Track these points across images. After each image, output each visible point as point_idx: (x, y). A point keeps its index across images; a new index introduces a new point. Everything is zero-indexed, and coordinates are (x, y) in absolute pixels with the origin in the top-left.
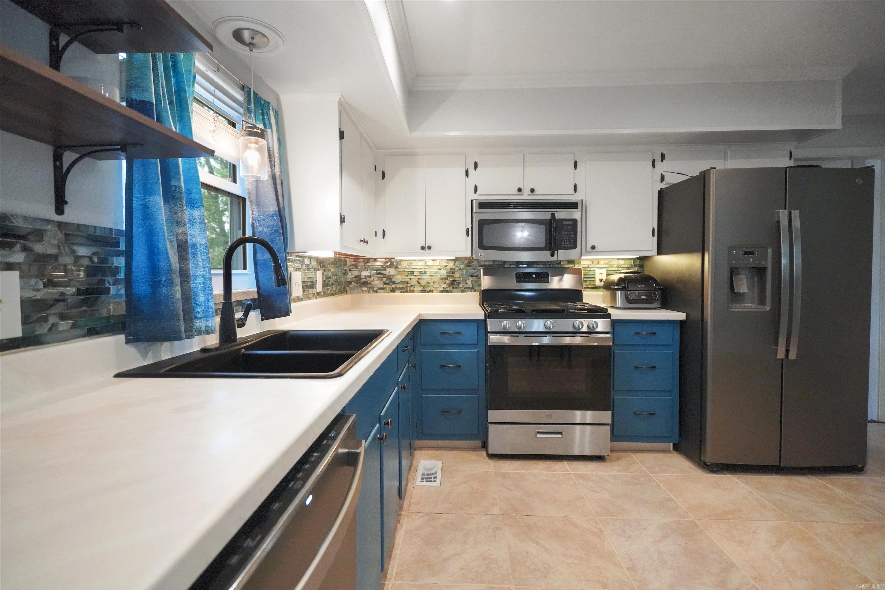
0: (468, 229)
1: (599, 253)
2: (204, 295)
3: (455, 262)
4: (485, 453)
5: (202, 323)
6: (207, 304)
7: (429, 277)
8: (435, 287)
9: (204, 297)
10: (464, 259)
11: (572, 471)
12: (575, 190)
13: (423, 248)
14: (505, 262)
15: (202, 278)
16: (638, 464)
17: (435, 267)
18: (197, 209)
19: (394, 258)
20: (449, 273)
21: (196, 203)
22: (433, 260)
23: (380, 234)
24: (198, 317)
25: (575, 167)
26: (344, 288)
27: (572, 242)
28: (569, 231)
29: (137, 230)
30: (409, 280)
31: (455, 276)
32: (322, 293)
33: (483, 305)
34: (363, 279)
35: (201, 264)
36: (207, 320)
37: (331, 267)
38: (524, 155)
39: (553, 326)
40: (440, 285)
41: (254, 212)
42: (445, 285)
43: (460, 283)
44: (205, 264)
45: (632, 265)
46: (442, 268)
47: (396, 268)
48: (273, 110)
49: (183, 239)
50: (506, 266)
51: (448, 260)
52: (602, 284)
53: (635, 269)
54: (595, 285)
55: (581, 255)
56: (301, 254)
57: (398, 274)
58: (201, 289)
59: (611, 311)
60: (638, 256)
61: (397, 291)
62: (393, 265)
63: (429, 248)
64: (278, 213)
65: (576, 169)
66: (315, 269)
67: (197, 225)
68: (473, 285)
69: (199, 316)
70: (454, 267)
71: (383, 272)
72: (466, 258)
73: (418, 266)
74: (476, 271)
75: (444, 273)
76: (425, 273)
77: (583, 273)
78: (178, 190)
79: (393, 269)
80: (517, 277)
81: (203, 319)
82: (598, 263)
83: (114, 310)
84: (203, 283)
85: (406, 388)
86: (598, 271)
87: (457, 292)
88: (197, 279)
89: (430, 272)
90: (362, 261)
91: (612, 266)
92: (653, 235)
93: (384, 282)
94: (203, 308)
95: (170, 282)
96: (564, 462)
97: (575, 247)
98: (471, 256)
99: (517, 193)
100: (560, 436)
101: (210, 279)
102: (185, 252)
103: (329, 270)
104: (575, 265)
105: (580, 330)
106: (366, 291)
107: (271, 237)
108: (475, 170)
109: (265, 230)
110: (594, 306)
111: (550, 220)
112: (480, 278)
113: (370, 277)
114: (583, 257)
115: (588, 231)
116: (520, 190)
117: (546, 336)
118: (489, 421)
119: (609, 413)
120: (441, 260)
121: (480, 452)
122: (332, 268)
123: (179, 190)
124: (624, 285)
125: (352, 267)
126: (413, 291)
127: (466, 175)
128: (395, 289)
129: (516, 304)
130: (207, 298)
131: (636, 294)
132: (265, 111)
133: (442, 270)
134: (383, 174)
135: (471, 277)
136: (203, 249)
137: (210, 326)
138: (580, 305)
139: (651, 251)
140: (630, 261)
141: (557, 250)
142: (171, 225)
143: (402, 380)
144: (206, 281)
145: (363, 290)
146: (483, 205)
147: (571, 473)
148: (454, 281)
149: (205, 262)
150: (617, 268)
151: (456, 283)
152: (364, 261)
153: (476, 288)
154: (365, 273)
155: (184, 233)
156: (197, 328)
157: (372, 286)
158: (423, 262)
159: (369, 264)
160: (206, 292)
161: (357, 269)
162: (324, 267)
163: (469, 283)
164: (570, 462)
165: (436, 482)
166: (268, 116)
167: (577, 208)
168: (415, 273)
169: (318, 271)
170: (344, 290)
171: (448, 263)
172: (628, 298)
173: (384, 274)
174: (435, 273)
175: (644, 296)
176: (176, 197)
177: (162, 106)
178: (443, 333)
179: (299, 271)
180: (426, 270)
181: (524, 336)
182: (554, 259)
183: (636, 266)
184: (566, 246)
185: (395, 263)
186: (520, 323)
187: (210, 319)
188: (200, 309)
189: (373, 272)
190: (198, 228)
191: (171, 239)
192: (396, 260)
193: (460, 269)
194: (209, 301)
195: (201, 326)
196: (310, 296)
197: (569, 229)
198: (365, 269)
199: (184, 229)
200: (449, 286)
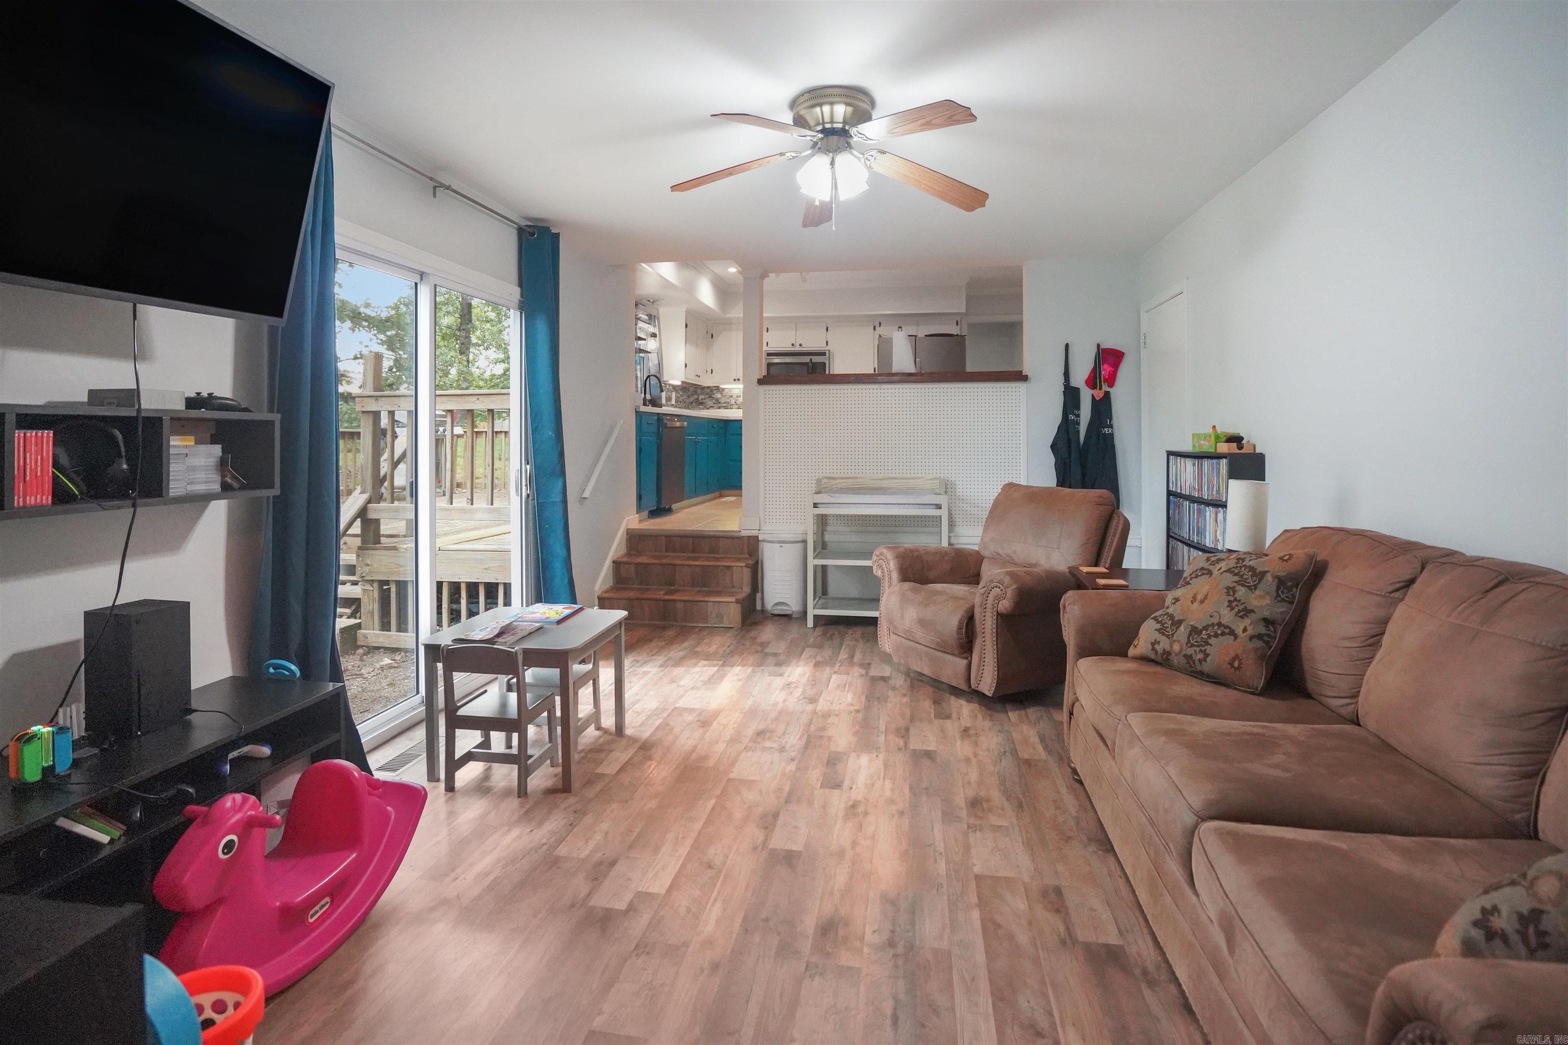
12: (827, 344)
19: (719, 387)
23: (710, 370)
25: (827, 330)
30: (729, 401)
34: (700, 400)
37: (680, 388)
38: (797, 326)
47: (722, 394)
57: (722, 397)
62: (720, 391)
64: (660, 362)
65: (828, 333)
66: (673, 391)
71: (713, 396)
73: (736, 392)
79: (719, 394)
93: (713, 402)
111: (808, 364)
113: (705, 399)
116: (793, 345)
125: (691, 389)
126: (732, 409)
128: (720, 407)
134: (712, 336)
146: (769, 354)
152: (698, 387)
154: (701, 397)
157: (706, 405)
161: (694, 390)
162: (676, 390)
167: (827, 355)
168: (734, 397)
189: (706, 396)
197: (818, 369)
198: (702, 394)
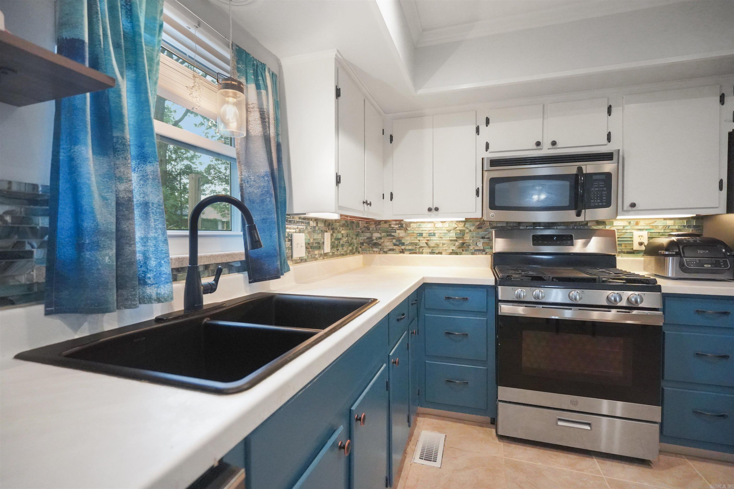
0: (478, 188)
1: (641, 212)
2: (156, 259)
3: (465, 224)
4: (494, 431)
5: (153, 290)
6: (158, 269)
7: (438, 239)
8: (444, 248)
9: (155, 261)
10: (474, 220)
11: (604, 475)
12: (609, 139)
13: (430, 210)
14: (519, 223)
15: (154, 240)
16: (701, 478)
17: (444, 229)
18: (150, 164)
19: (402, 220)
20: (458, 235)
21: (149, 158)
22: (442, 222)
23: (388, 196)
24: (149, 284)
25: (609, 112)
26: (357, 248)
27: (604, 199)
28: (601, 187)
29: (63, 185)
30: (418, 242)
31: (465, 238)
32: (331, 254)
33: (494, 268)
34: (374, 240)
35: (152, 224)
36: (158, 287)
37: (341, 229)
38: (544, 106)
39: (581, 297)
40: (449, 247)
41: (243, 173)
42: (455, 247)
43: (470, 245)
44: (157, 225)
45: (684, 226)
46: (451, 230)
47: (406, 230)
48: (269, 72)
49: (126, 196)
50: (521, 228)
51: (457, 221)
52: (643, 248)
53: (690, 231)
54: (633, 249)
55: (617, 214)
56: (303, 216)
57: (407, 236)
58: (152, 252)
59: (660, 282)
60: (695, 215)
61: (405, 252)
62: (403, 227)
63: (437, 209)
64: (269, 174)
65: (610, 115)
66: (322, 231)
67: (150, 182)
68: (484, 248)
69: (150, 282)
70: (464, 228)
71: (393, 234)
72: (476, 220)
73: (427, 228)
74: (487, 232)
75: (453, 235)
76: (434, 235)
77: (617, 235)
78: (120, 141)
79: (403, 231)
80: (534, 240)
81: (154, 285)
82: (637, 224)
83: (37, 276)
84: (155, 246)
85: (398, 362)
86: (636, 234)
87: (467, 254)
88: (149, 241)
89: (439, 234)
90: (373, 223)
91: (656, 227)
92: (721, 188)
93: (393, 243)
94: (155, 273)
95: (95, 245)
96: (593, 458)
97: (608, 204)
98: (481, 217)
99: (535, 147)
100: (588, 428)
101: (166, 241)
102: (128, 211)
103: (339, 232)
104: (606, 227)
105: (617, 304)
106: (376, 251)
107: (261, 198)
108: (487, 126)
109: (256, 191)
110: (634, 274)
111: (576, 175)
112: (492, 240)
113: (380, 238)
114: (618, 217)
115: (625, 186)
116: (538, 144)
117: (571, 309)
118: (499, 399)
119: (658, 409)
120: (450, 221)
121: (488, 429)
122: (343, 230)
123: (122, 142)
124: (677, 250)
125: (364, 229)
126: (422, 253)
127: (476, 133)
128: (404, 250)
129: (533, 270)
130: (160, 262)
131: (696, 262)
132: (259, 72)
133: (452, 232)
134: (391, 137)
135: (482, 240)
136: (155, 209)
137: (162, 293)
138: (615, 274)
139: (717, 208)
140: (681, 221)
141: (585, 209)
142: (108, 180)
143: (393, 354)
144: (158, 243)
145: (374, 251)
146: (494, 163)
147: (604, 477)
148: (464, 243)
149: (157, 223)
150: (663, 230)
151: (466, 245)
152: (375, 223)
153: (487, 251)
154: (376, 235)
155: (127, 189)
156: (147, 295)
157: (383, 247)
158: (433, 224)
159: (379, 226)
160: (158, 256)
161: (369, 231)
162: (332, 229)
163: (480, 245)
164: (601, 461)
165: (436, 461)
166: (262, 77)
167: (612, 160)
168: (424, 235)
169: (325, 233)
170: (356, 251)
171: (457, 225)
172: (683, 265)
173: (394, 236)
174: (444, 236)
175: (708, 264)
176: (118, 149)
177: (101, 47)
178: (448, 298)
179: (303, 232)
180: (435, 232)
181: (542, 307)
182: (581, 219)
183: (690, 227)
184: (597, 204)
185: (404, 226)
186: (537, 291)
187: (162, 286)
188: (151, 274)
189: (383, 234)
190: (150, 185)
191: (107, 197)
192: (405, 222)
193: (470, 231)
194: (161, 266)
195: (152, 293)
196: (316, 257)
197: (601, 184)
198: (377, 231)
199: (126, 185)
200: (459, 248)
